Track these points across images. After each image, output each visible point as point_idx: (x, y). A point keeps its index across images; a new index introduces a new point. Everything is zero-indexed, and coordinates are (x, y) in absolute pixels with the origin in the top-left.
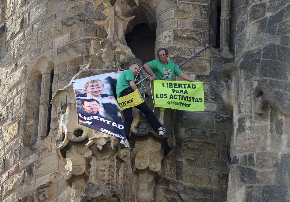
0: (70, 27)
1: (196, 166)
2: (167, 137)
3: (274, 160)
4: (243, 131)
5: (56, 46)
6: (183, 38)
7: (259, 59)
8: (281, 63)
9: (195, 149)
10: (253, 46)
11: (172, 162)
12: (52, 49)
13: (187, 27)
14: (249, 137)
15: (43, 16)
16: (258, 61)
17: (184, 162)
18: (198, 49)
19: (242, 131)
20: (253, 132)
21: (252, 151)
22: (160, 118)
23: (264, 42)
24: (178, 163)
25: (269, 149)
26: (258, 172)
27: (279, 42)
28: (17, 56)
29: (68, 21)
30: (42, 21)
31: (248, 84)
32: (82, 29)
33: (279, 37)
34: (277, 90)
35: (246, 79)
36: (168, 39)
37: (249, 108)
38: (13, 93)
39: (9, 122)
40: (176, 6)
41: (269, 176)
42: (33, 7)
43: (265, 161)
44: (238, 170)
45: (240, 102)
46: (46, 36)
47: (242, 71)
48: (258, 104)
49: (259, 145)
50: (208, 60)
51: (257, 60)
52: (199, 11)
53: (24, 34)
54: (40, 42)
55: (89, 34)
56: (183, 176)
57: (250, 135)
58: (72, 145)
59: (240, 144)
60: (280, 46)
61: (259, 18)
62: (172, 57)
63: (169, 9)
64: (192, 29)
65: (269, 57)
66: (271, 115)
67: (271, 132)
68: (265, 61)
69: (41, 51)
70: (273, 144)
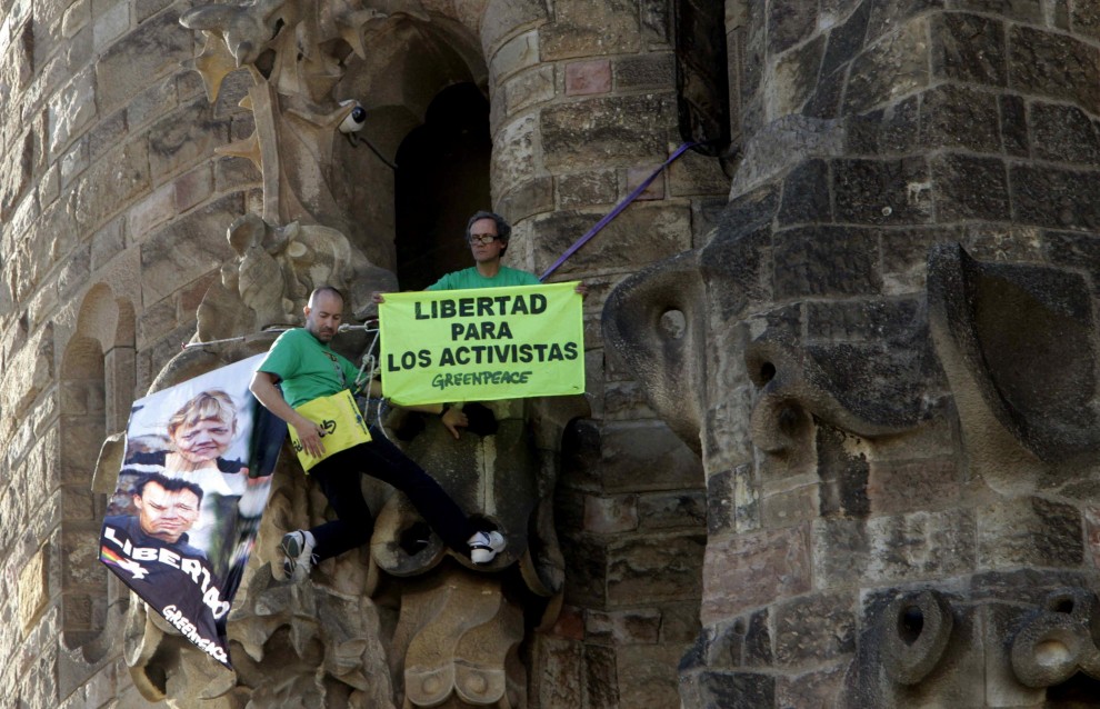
0: (172, 159)
1: (666, 639)
2: (517, 562)
3: (841, 625)
4: (726, 528)
5: (135, 236)
6: (581, 136)
7: (765, 226)
8: (851, 228)
9: (654, 575)
10: (751, 175)
11: (567, 644)
12: (125, 251)
13: (593, 89)
14: (748, 546)
15: (87, 121)
16: (764, 237)
17: (620, 634)
18: (641, 169)
19: (720, 527)
20: (758, 526)
21: (761, 602)
22: (480, 495)
23: (784, 155)
24: (593, 641)
25: (820, 583)
26: (785, 680)
27: (840, 146)
28: (24, 286)
29: (166, 135)
30: (86, 140)
31: (733, 334)
32: (213, 159)
33: (842, 124)
34: (840, 340)
35: (725, 317)
36: (523, 152)
37: (741, 429)
38: (21, 435)
39: (19, 551)
40: (542, 12)
41: (824, 690)
42: (53, 86)
43: (807, 632)
44: (704, 689)
45: (713, 412)
46: (100, 200)
47: (711, 284)
48: (760, 418)
49: (784, 572)
50: (682, 207)
51: (759, 235)
52: (632, 19)
53: (36, 196)
54: (84, 229)
55: (239, 176)
56: (617, 691)
57: (751, 538)
58: (178, 649)
59: (717, 581)
60: (846, 161)
61: (796, 41)
62: (542, 223)
63: (519, 30)
64: (614, 94)
65: (801, 217)
66: (819, 449)
67: (824, 514)
68: (788, 235)
69: (89, 262)
70: (835, 561)
